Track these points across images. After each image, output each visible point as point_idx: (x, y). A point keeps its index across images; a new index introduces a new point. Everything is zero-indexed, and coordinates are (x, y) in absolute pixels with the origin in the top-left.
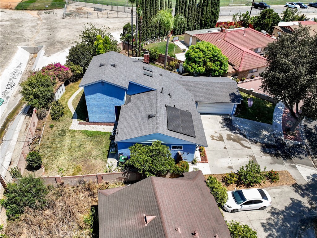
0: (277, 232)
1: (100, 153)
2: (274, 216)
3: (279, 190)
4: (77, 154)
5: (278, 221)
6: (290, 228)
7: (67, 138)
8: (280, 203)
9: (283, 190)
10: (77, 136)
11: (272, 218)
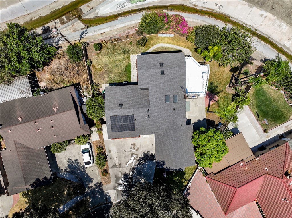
0: (75, 165)
1: (112, 78)
2: (82, 166)
3: (98, 174)
4: (110, 66)
5: (80, 167)
6: (77, 172)
7: (122, 56)
8: (90, 172)
9: (98, 176)
10: (124, 62)
11: (81, 166)
